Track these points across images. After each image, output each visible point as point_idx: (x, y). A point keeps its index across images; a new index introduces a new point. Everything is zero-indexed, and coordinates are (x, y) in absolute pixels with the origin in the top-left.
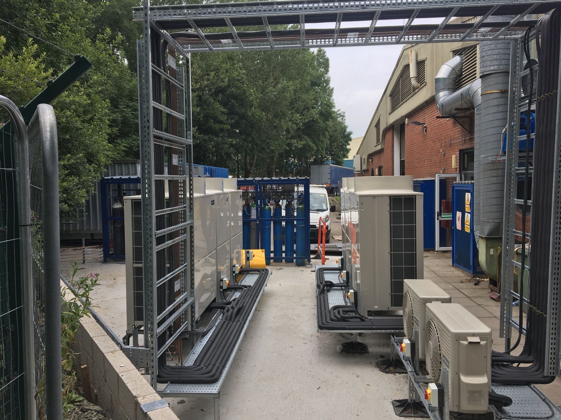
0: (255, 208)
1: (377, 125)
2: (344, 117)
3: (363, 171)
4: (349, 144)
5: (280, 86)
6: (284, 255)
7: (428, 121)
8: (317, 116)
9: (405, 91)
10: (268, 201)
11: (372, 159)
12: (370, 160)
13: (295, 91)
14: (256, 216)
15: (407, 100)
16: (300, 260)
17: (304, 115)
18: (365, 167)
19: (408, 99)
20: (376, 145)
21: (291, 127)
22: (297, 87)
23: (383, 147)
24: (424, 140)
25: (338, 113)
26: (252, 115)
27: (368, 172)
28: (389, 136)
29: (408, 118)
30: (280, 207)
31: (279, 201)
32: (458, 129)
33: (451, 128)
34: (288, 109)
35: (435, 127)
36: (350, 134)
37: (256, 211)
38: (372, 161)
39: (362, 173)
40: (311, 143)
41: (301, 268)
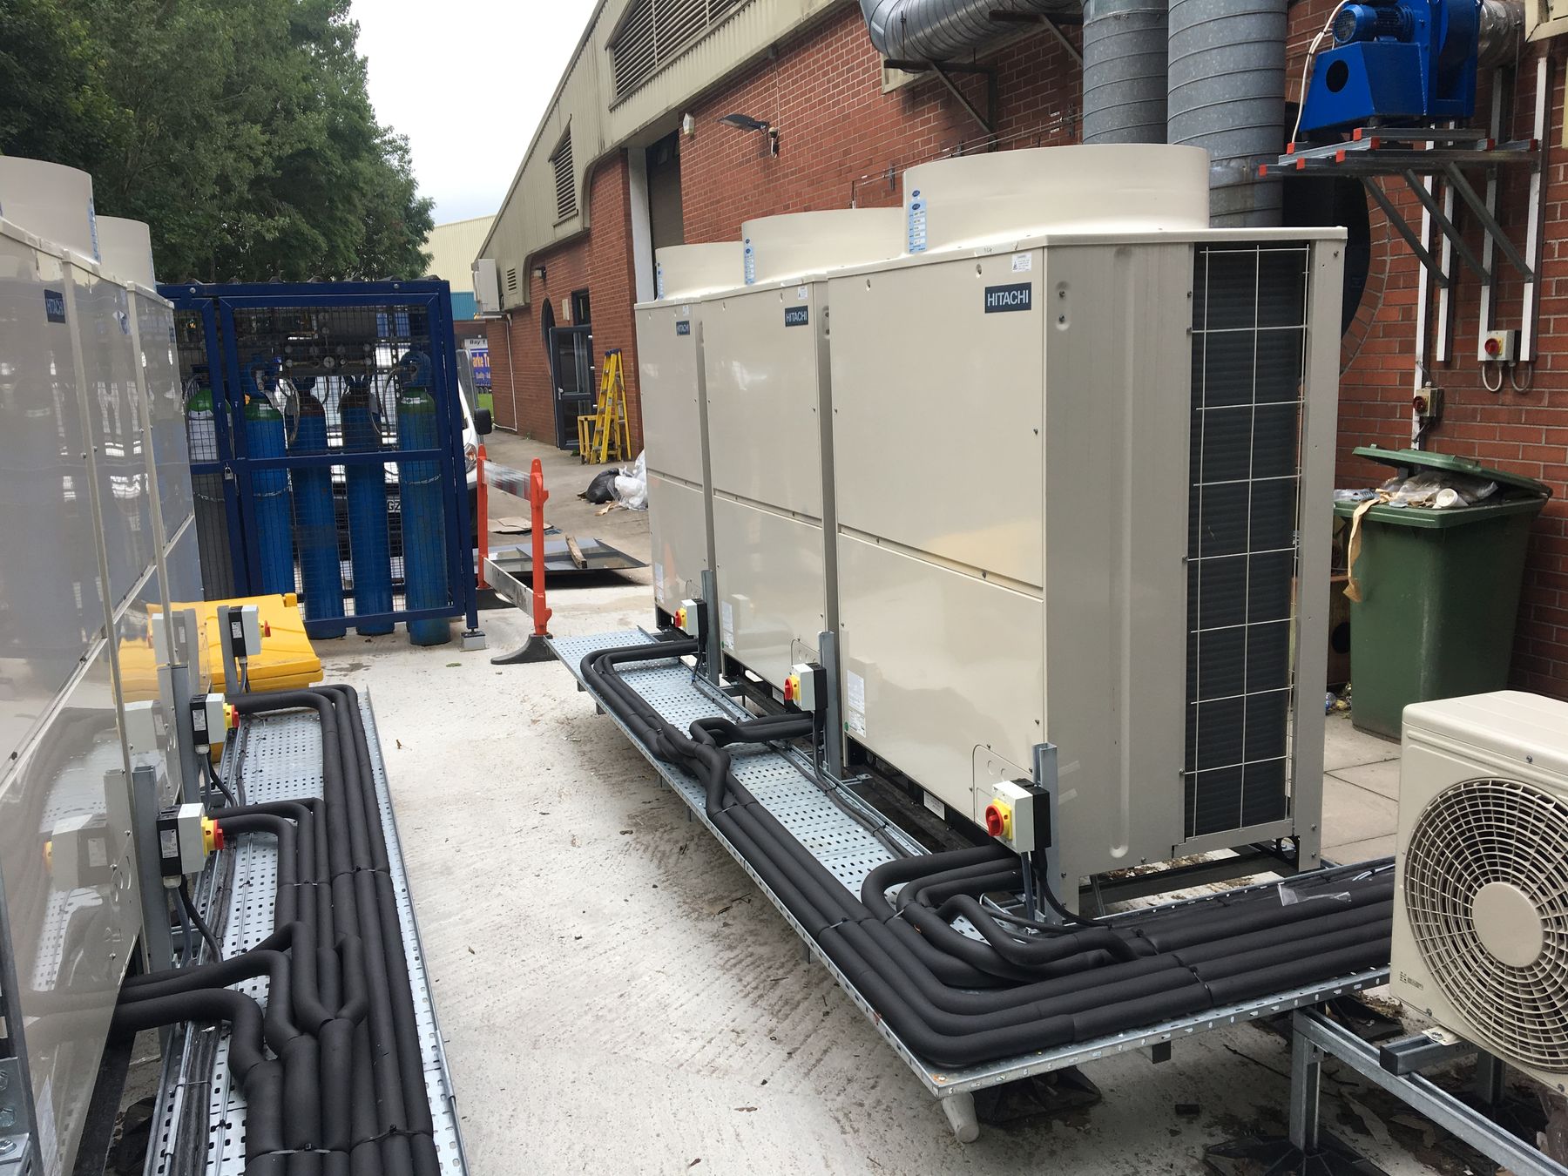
0: (210, 413)
1: (561, 155)
2: (406, 151)
3: (509, 311)
4: (426, 240)
5: (181, 22)
6: (349, 606)
7: (783, 113)
8: (321, 140)
9: (673, 22)
10: (265, 382)
11: (543, 269)
12: (538, 273)
13: (239, 46)
14: (214, 450)
15: (691, 48)
16: (427, 625)
17: (274, 132)
18: (515, 299)
19: (696, 45)
20: (556, 220)
21: (236, 170)
22: (244, 35)
23: (587, 225)
24: (769, 182)
25: (386, 138)
26: (87, 113)
27: (530, 313)
28: (610, 185)
29: (691, 113)
30: (317, 409)
31: (312, 383)
32: (928, 121)
33: (896, 123)
34: (217, 108)
35: (817, 130)
36: (426, 206)
37: (212, 429)
38: (544, 276)
39: (505, 318)
40: (305, 228)
41: (443, 655)
